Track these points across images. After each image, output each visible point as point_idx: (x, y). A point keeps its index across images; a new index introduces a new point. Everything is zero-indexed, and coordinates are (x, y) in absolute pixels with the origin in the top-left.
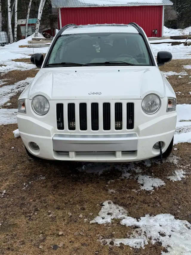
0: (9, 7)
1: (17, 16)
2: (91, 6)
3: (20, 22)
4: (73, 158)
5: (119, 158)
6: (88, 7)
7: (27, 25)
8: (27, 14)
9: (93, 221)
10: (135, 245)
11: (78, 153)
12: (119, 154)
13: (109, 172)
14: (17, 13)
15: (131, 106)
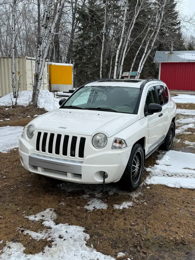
0: (116, 62)
1: (122, 69)
2: (190, 62)
3: (125, 74)
4: (39, 172)
5: (69, 178)
6: (187, 62)
7: (129, 77)
8: (131, 68)
9: (27, 217)
10: (35, 237)
11: (46, 170)
12: (69, 175)
13: (75, 192)
14: (122, 67)
15: (83, 140)
